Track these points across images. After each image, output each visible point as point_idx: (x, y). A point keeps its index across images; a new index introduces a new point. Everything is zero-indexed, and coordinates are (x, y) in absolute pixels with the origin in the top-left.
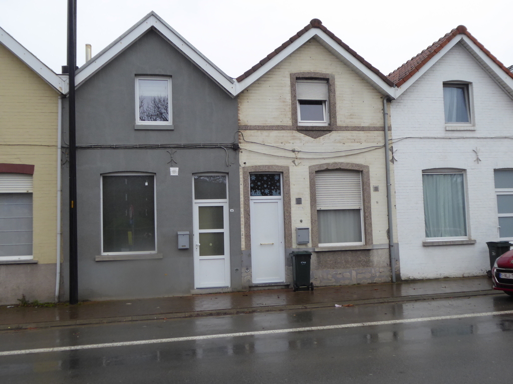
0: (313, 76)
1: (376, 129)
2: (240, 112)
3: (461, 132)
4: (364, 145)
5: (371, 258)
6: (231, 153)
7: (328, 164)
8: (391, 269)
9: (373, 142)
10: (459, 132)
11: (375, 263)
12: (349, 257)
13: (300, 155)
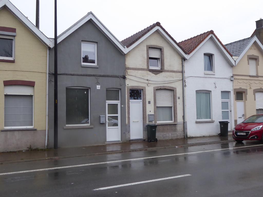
0: (155, 47)
1: (179, 72)
2: (126, 61)
3: (210, 75)
4: (175, 79)
5: (177, 128)
6: (122, 79)
7: (161, 86)
8: (184, 133)
11: (178, 130)
12: (168, 127)
13: (150, 82)
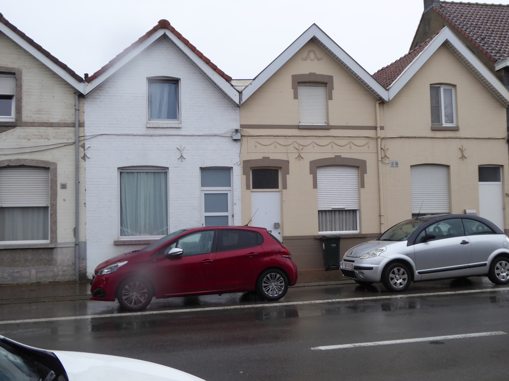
1: (66, 125)
3: (165, 129)
4: (53, 141)
5: (54, 257)
7: (10, 161)
8: (75, 268)
9: (63, 138)
10: (162, 129)
11: (59, 262)
12: (29, 256)
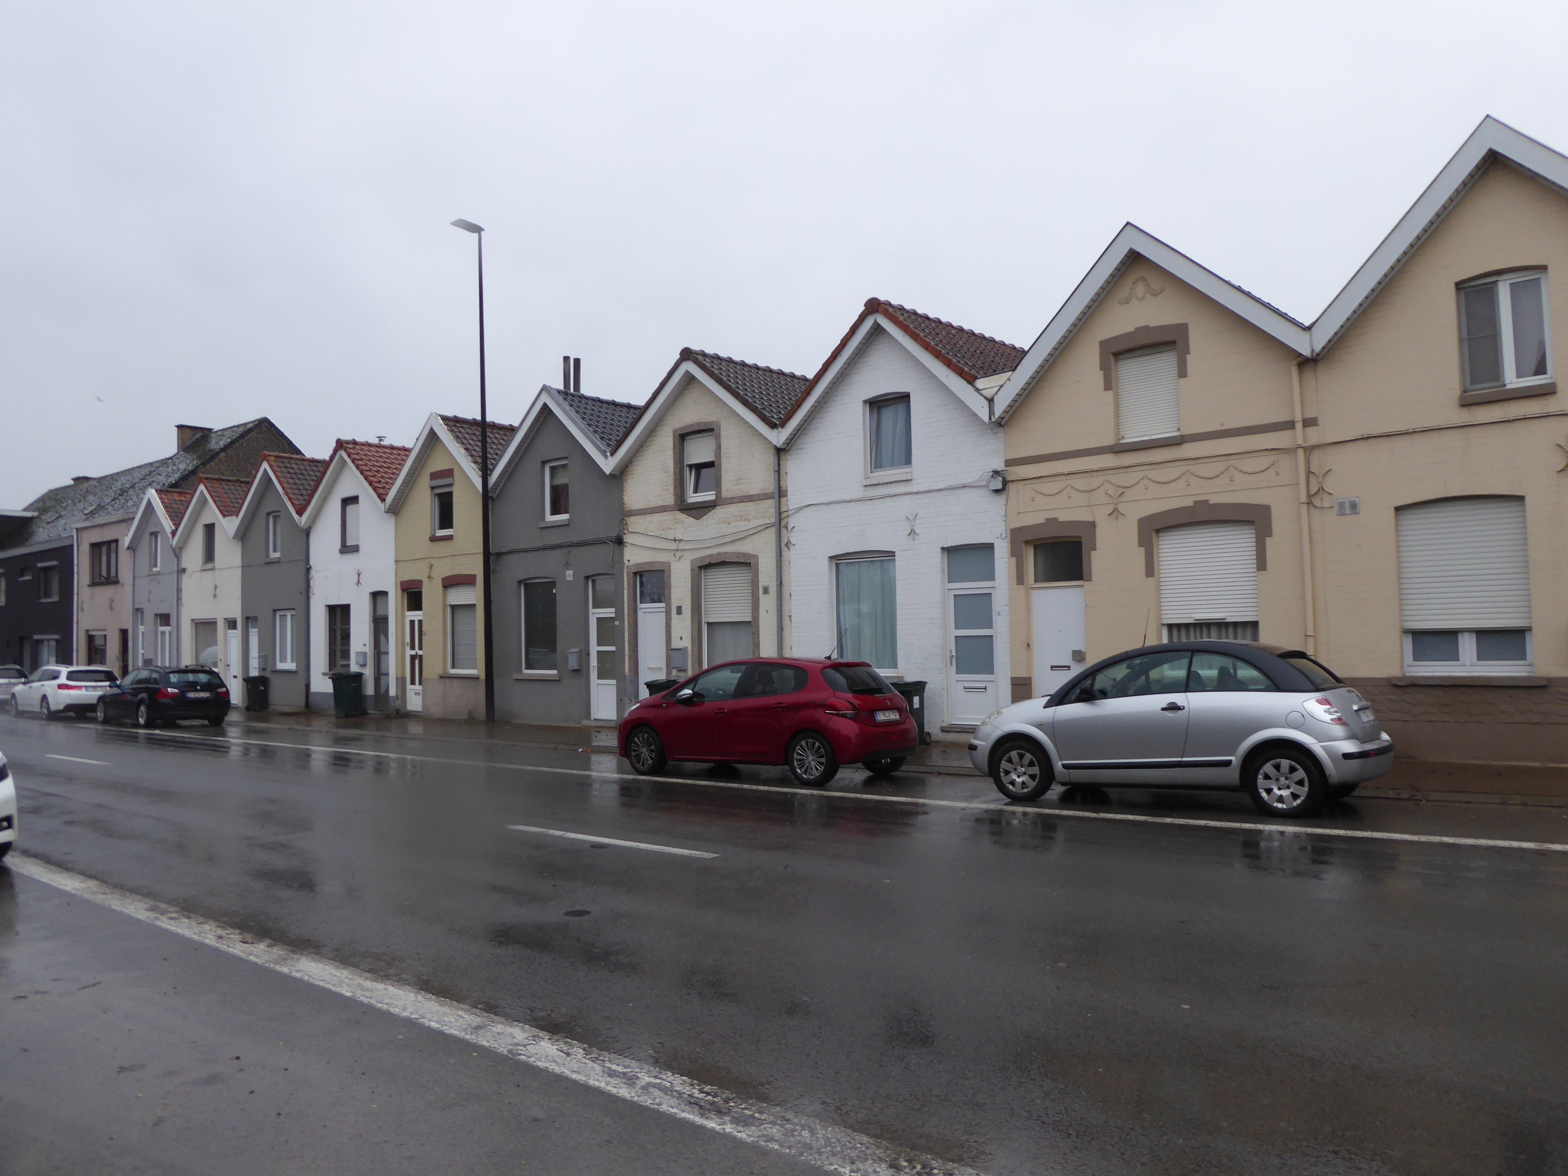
0: (697, 428)
1: (766, 497)
2: (624, 493)
3: (889, 485)
4: (754, 523)
9: (764, 517)
10: (885, 486)
13: (682, 546)
